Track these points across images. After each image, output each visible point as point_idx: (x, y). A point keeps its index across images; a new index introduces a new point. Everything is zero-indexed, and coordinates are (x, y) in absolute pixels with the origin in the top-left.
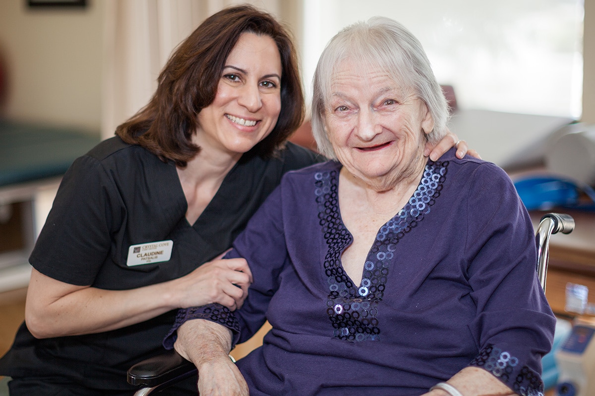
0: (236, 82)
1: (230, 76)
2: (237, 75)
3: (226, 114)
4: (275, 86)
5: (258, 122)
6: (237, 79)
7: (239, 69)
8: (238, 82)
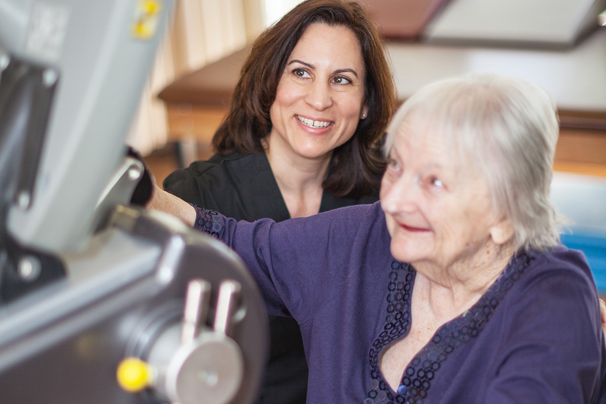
0: (304, 78)
1: (298, 72)
2: (305, 70)
3: (296, 116)
4: (350, 82)
5: (332, 123)
6: (306, 75)
7: (306, 64)
8: (307, 78)
